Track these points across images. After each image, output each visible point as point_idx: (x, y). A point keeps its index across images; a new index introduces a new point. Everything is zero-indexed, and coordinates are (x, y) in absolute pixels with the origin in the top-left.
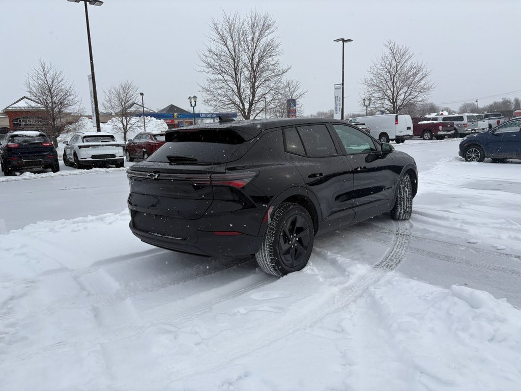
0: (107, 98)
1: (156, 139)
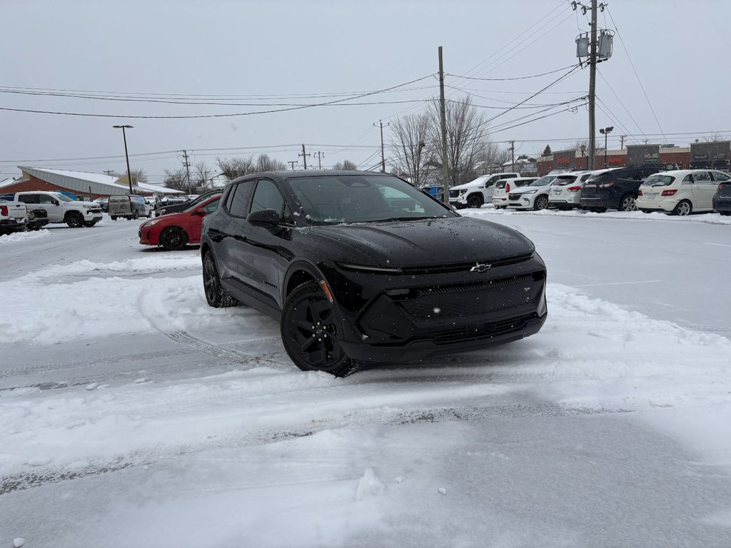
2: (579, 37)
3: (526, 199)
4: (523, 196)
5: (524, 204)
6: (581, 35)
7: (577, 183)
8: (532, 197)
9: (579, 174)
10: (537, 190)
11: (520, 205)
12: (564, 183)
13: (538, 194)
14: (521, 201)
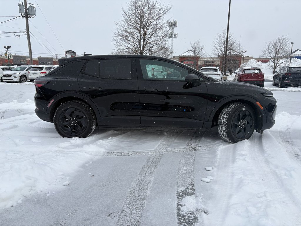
0: (267, 47)
1: (244, 72)
2: (19, 4)
3: (15, 77)
4: (13, 76)
5: (15, 79)
6: (20, 3)
7: (44, 71)
8: (18, 76)
9: (44, 67)
10: (20, 73)
11: (12, 80)
12: (38, 70)
13: (21, 74)
14: (12, 78)
